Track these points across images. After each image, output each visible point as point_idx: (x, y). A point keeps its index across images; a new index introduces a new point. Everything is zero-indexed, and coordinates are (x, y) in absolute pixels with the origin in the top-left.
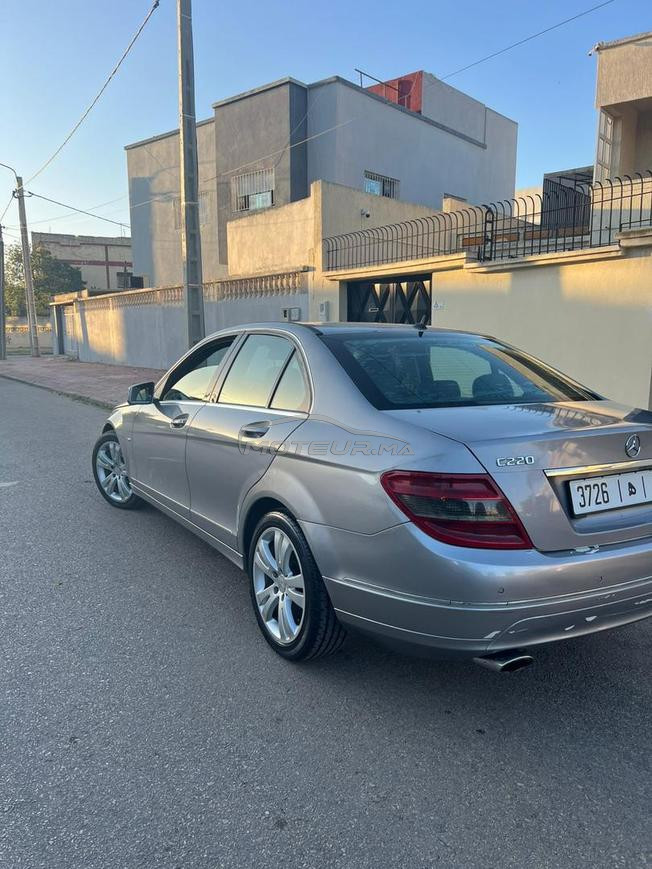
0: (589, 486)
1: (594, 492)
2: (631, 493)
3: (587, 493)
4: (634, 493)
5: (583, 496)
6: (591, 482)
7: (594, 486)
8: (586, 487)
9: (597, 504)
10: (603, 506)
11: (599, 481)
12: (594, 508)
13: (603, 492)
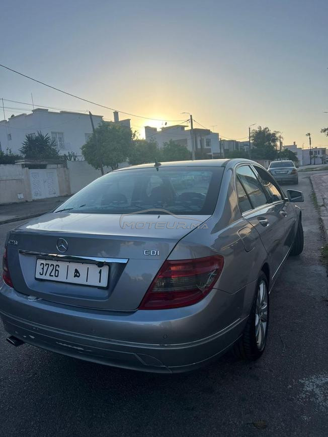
0: (48, 264)
1: (50, 268)
2: (75, 276)
3: (45, 268)
4: (78, 277)
5: (43, 269)
6: (50, 262)
7: (52, 265)
8: (46, 264)
9: (50, 275)
10: (54, 278)
11: (55, 263)
12: (48, 277)
13: (56, 270)
